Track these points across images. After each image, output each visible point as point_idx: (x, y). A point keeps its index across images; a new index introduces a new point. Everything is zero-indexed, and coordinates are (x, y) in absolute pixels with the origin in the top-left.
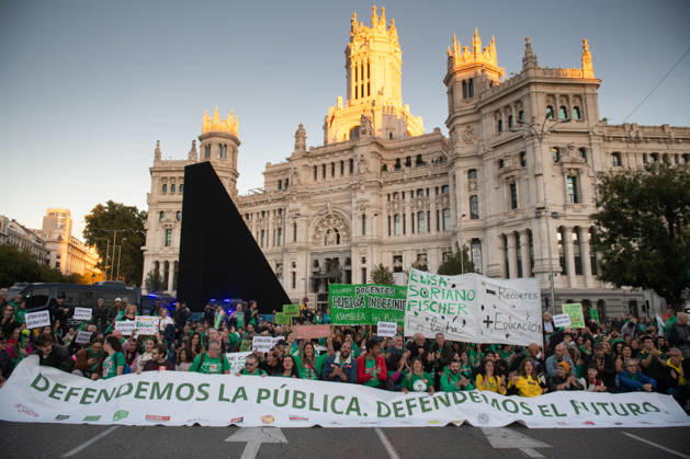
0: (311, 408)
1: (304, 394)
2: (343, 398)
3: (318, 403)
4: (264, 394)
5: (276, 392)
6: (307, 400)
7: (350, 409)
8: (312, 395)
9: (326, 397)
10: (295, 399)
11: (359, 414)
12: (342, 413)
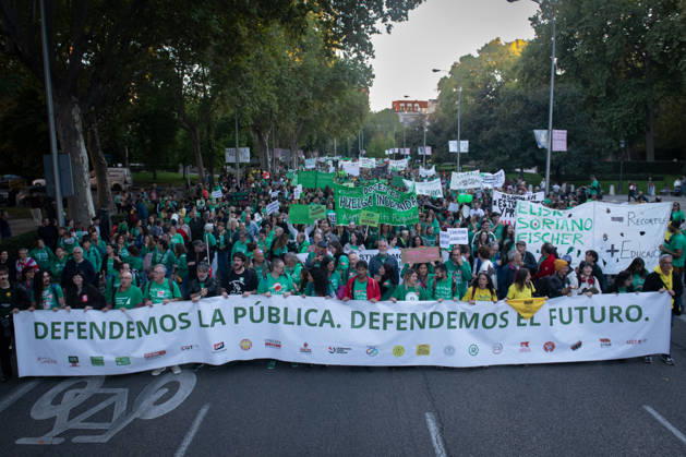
0: (286, 322)
1: (278, 310)
2: (316, 311)
3: (292, 317)
4: (240, 312)
5: (251, 309)
6: (281, 315)
7: (323, 321)
8: (286, 309)
9: (299, 310)
10: (270, 315)
11: (333, 326)
12: (315, 325)
